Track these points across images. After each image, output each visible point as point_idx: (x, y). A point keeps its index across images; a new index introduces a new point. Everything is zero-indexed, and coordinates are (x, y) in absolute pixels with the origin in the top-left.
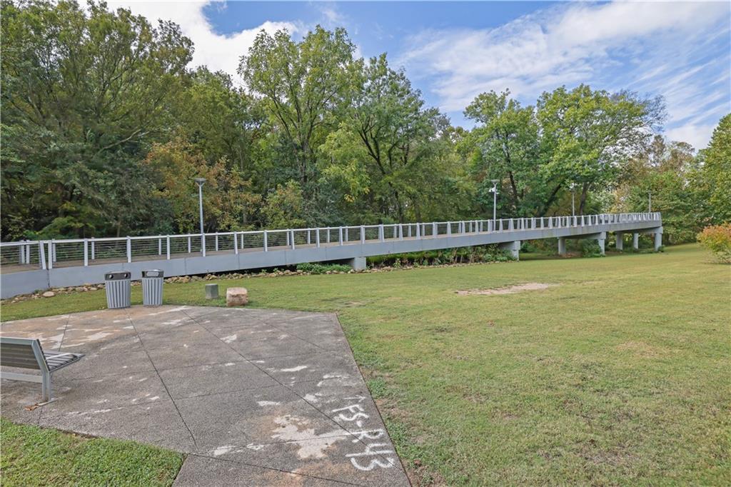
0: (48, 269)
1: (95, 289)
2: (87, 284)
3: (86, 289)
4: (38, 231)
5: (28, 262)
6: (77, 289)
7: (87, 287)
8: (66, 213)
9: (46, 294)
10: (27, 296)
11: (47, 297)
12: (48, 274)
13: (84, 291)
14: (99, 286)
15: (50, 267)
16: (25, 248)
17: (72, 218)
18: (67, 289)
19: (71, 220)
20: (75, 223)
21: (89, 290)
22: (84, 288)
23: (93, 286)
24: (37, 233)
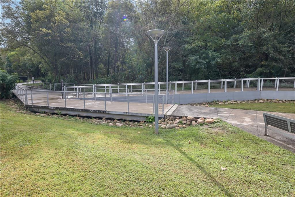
0: (260, 90)
1: (281, 102)
2: (277, 99)
3: (277, 102)
4: (250, 74)
5: (248, 87)
6: (273, 101)
7: (277, 100)
8: (262, 66)
9: (260, 101)
10: (253, 101)
11: (261, 103)
12: (260, 93)
13: (276, 102)
14: (283, 101)
15: (261, 90)
16: (248, 81)
17: (265, 68)
18: (268, 100)
19: (264, 69)
20: (266, 70)
21: (278, 102)
22: (276, 101)
23: (280, 100)
24: (250, 75)
